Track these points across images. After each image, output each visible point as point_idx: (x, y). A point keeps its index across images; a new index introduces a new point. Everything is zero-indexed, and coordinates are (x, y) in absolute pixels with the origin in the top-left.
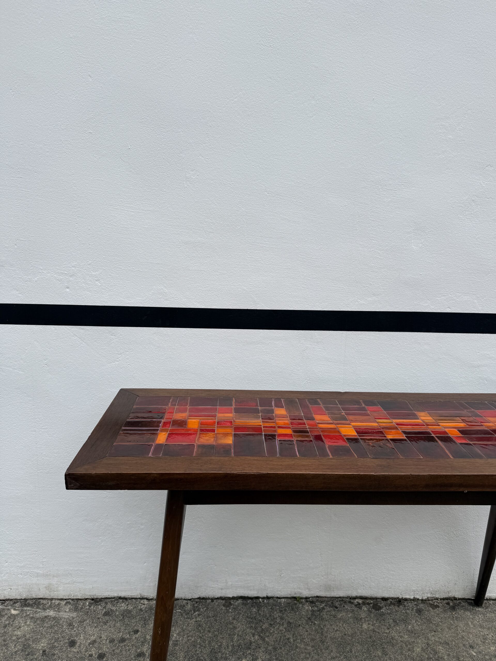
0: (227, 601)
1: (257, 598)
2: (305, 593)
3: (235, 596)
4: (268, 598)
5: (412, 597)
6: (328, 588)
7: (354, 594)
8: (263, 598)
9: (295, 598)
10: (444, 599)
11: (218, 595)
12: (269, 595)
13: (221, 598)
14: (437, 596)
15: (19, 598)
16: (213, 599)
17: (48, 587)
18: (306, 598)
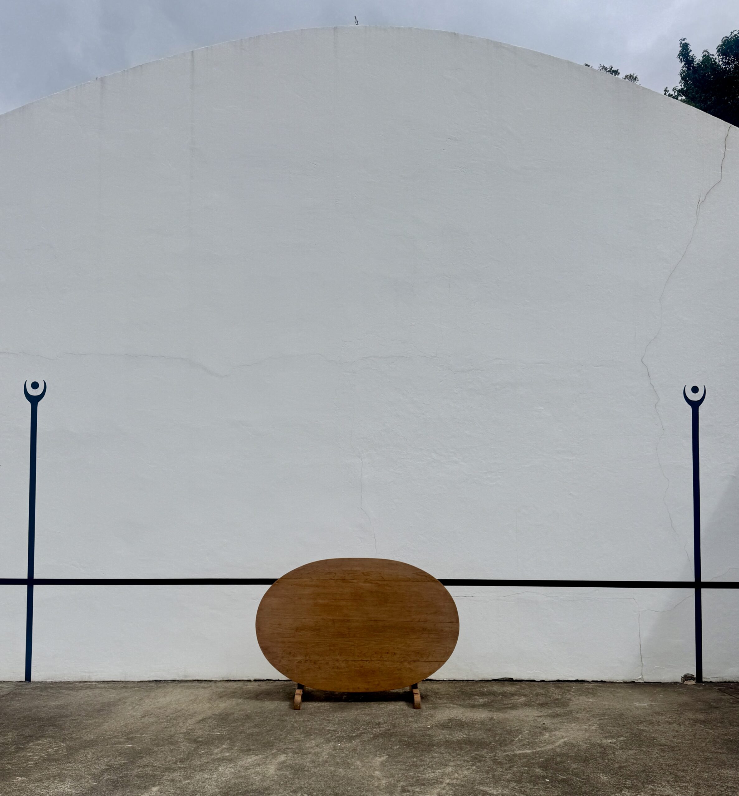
0: (150, 681)
1: (161, 681)
2: (178, 679)
3: (153, 680)
4: (165, 681)
5: (215, 680)
6: (186, 676)
7: (195, 679)
8: (163, 681)
9: (174, 681)
10: (227, 681)
11: (147, 680)
12: (165, 679)
13: (148, 681)
14: (224, 679)
15: (78, 681)
16: (145, 681)
17: (89, 677)
18: (178, 681)
